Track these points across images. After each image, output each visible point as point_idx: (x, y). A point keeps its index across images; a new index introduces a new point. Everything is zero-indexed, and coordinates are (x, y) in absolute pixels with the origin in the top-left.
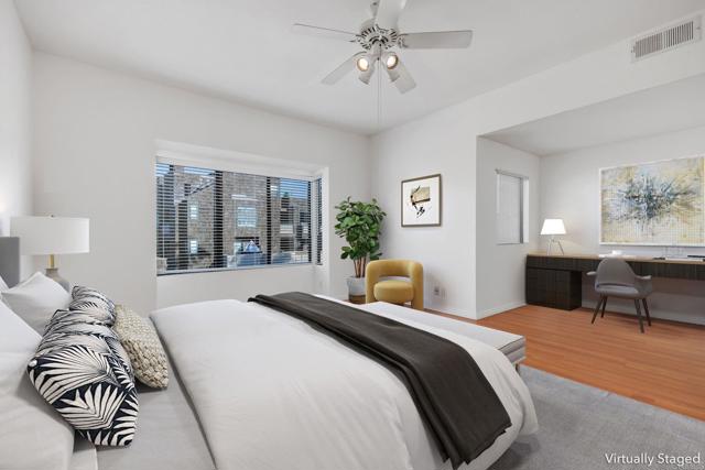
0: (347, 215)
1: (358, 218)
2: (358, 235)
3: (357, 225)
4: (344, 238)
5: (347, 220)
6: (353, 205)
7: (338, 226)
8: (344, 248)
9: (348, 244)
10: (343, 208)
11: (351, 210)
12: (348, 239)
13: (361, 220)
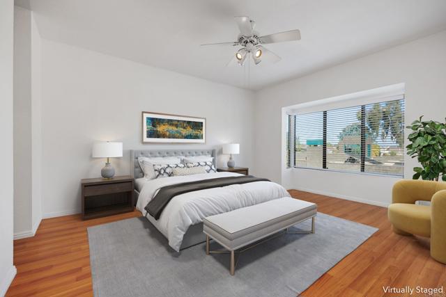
0: (419, 135)
1: (430, 137)
2: (430, 155)
3: (429, 145)
4: (416, 158)
5: (419, 140)
6: (425, 124)
7: (410, 147)
8: (415, 169)
9: (420, 165)
10: (415, 128)
11: (423, 129)
12: (421, 160)
13: (433, 139)
